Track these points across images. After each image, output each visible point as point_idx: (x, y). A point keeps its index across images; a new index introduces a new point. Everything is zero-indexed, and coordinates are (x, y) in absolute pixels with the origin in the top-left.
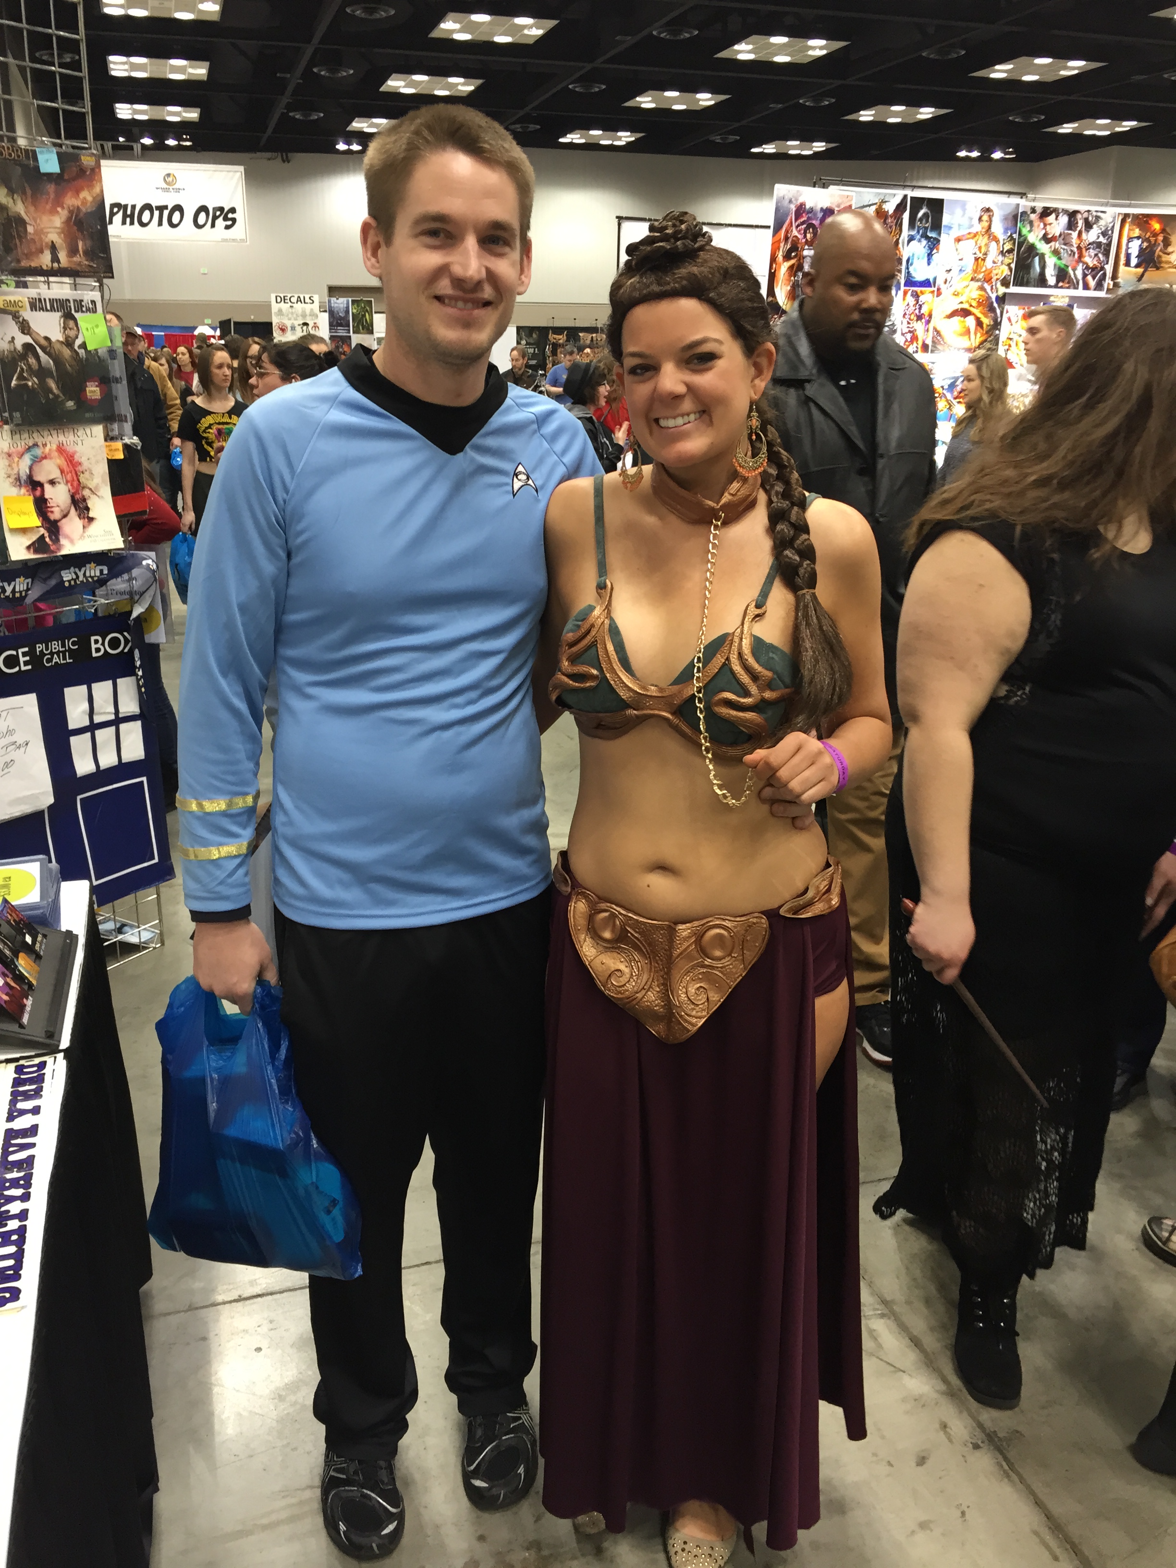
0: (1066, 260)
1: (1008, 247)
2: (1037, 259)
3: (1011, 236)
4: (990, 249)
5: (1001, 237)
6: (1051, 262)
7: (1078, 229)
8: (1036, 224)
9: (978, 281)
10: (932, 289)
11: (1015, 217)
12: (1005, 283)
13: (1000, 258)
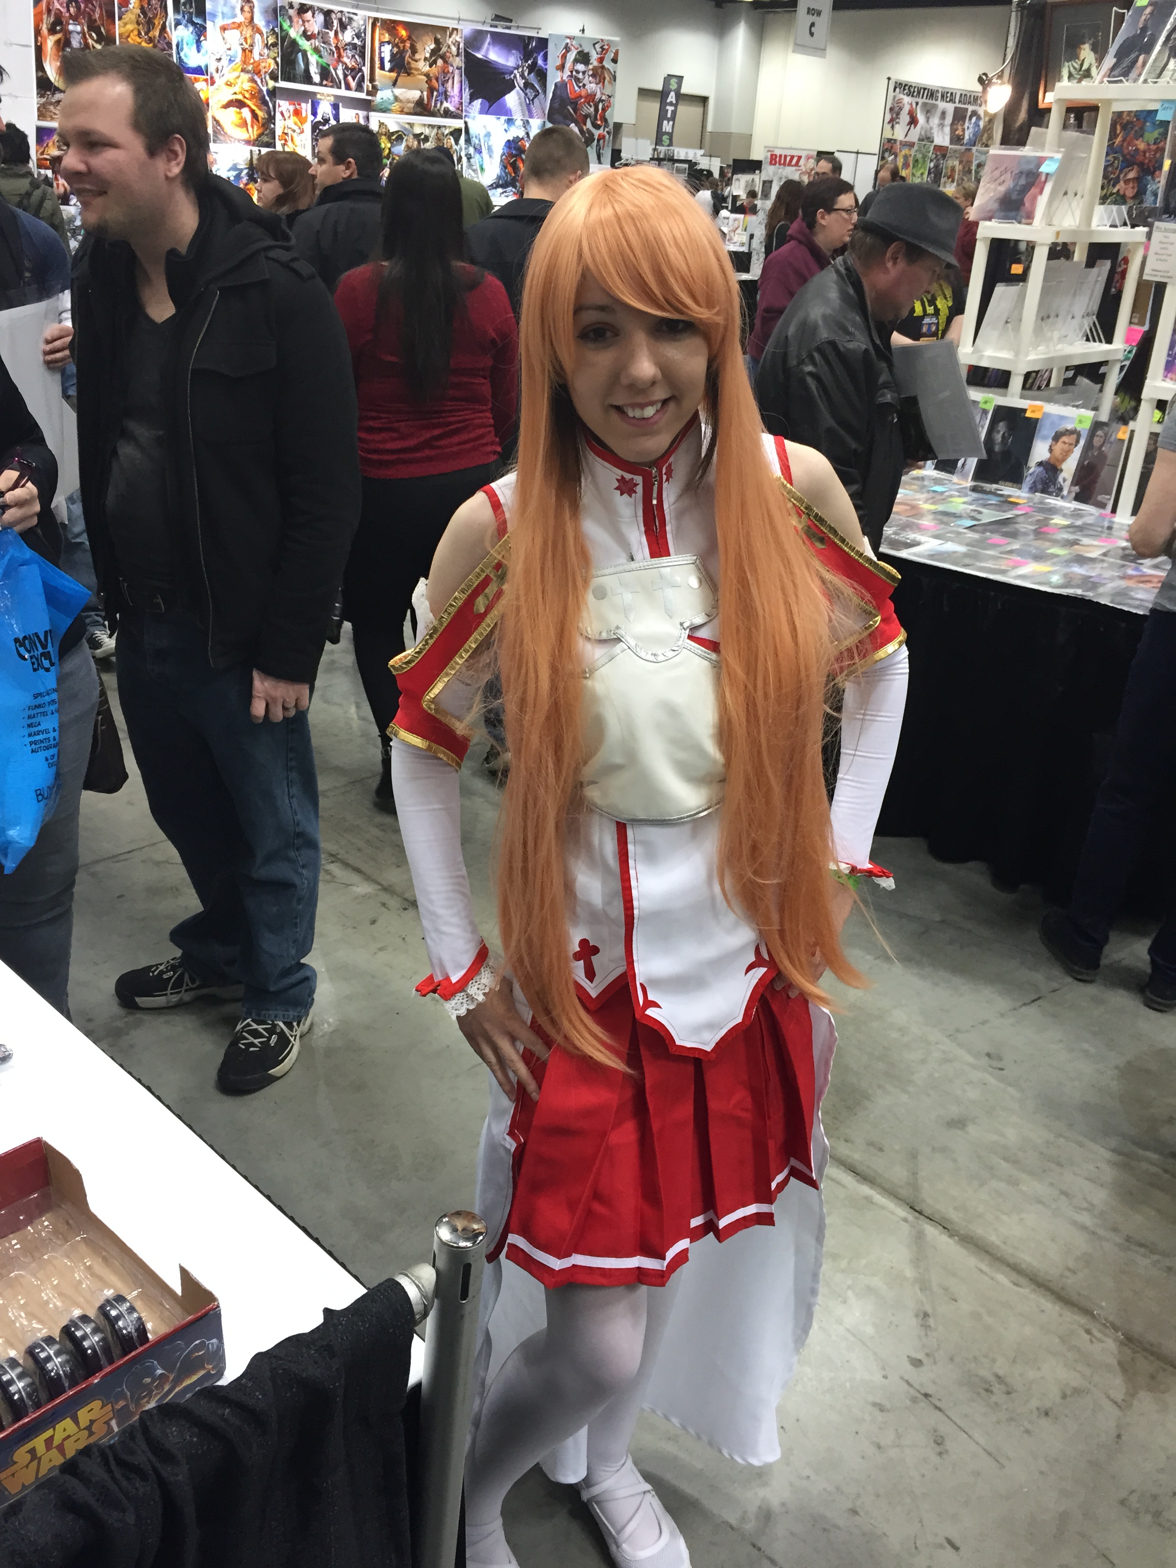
0: (327, 59)
1: (271, 40)
2: (300, 55)
3: (273, 29)
4: (256, 40)
5: (264, 30)
6: (313, 59)
7: (335, 28)
8: (295, 19)
9: (248, 72)
10: (205, 77)
11: (275, 10)
12: (274, 78)
13: (266, 51)
